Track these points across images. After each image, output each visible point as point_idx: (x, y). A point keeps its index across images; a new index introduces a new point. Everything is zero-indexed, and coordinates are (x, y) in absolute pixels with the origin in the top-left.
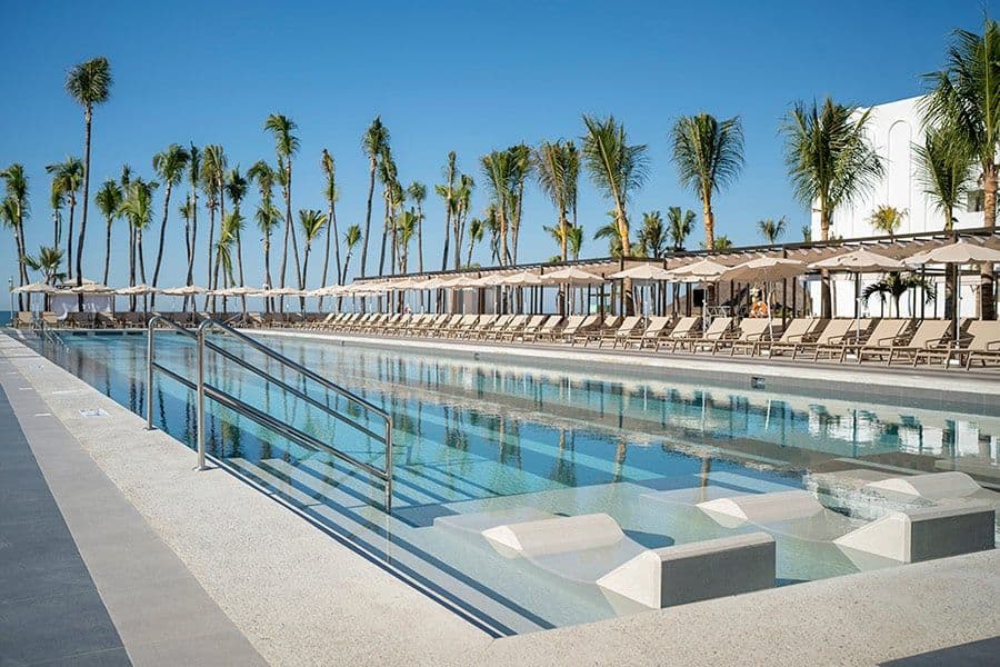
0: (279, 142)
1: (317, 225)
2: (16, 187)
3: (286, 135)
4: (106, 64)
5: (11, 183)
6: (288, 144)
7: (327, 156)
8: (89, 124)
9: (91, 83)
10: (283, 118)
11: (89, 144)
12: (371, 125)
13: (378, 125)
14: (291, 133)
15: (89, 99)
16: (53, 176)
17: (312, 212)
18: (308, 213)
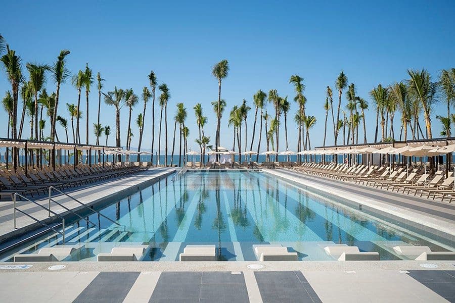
0: (296, 87)
1: (311, 123)
2: (198, 113)
3: (299, 84)
4: (227, 62)
5: (196, 111)
6: (300, 88)
7: (329, 89)
8: (220, 87)
9: (221, 70)
10: (297, 77)
11: (220, 94)
12: (339, 76)
13: (342, 75)
14: (301, 83)
15: (220, 76)
16: (213, 106)
17: (309, 117)
18: (307, 117)
